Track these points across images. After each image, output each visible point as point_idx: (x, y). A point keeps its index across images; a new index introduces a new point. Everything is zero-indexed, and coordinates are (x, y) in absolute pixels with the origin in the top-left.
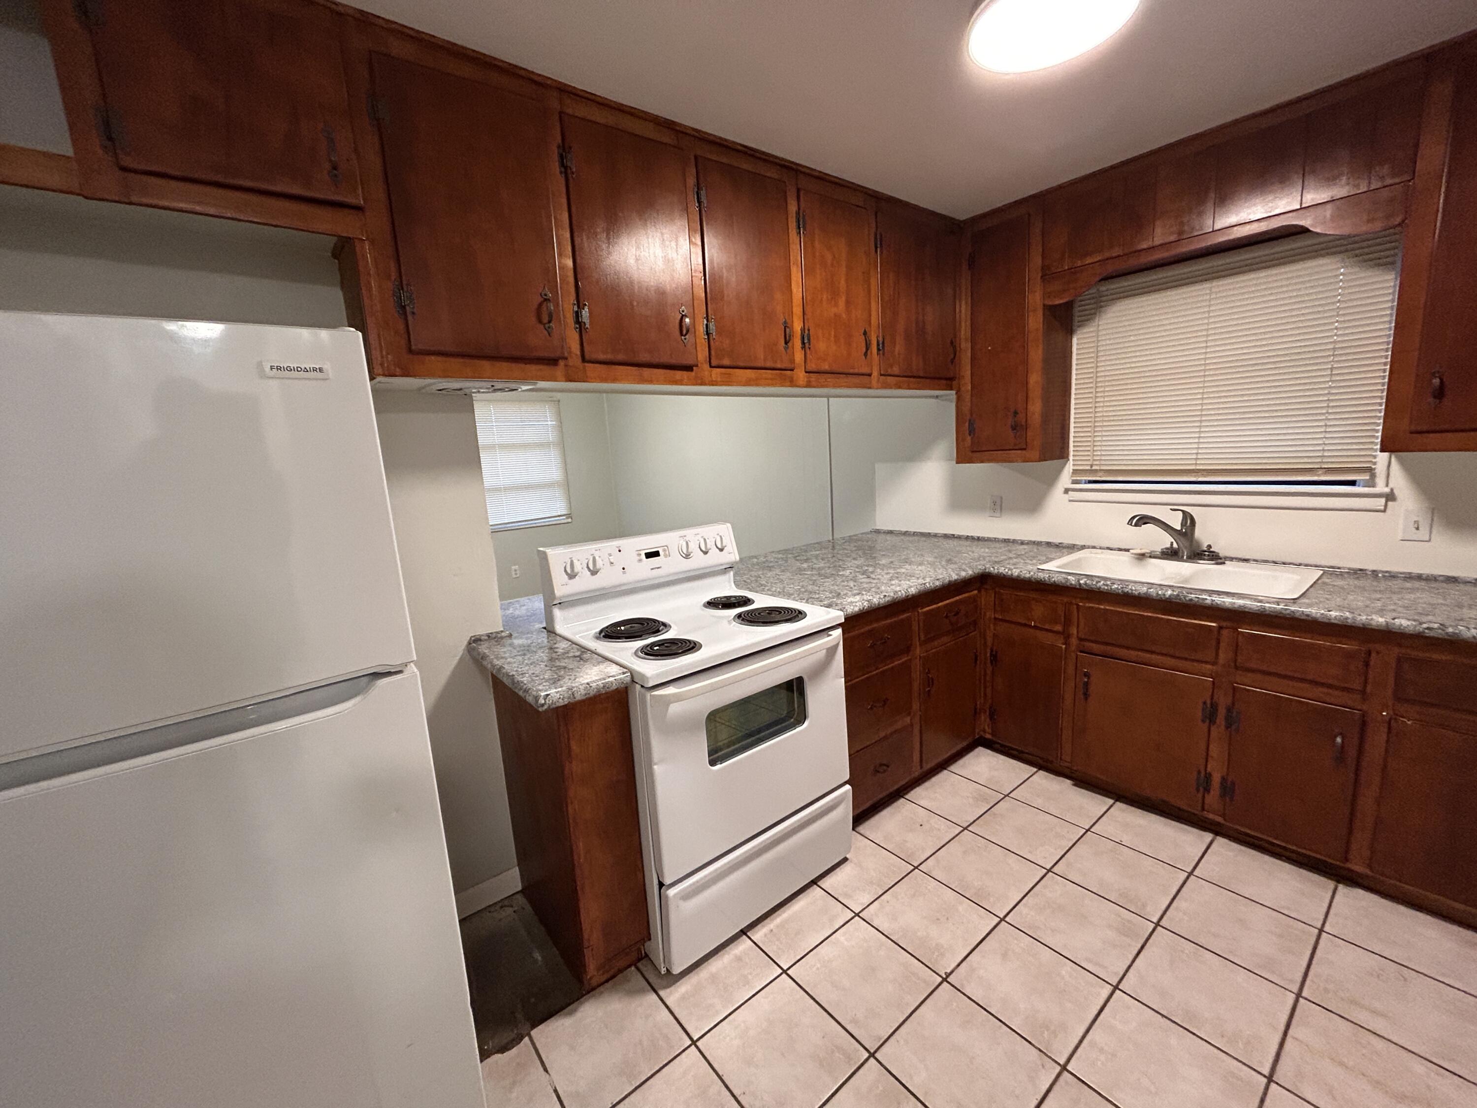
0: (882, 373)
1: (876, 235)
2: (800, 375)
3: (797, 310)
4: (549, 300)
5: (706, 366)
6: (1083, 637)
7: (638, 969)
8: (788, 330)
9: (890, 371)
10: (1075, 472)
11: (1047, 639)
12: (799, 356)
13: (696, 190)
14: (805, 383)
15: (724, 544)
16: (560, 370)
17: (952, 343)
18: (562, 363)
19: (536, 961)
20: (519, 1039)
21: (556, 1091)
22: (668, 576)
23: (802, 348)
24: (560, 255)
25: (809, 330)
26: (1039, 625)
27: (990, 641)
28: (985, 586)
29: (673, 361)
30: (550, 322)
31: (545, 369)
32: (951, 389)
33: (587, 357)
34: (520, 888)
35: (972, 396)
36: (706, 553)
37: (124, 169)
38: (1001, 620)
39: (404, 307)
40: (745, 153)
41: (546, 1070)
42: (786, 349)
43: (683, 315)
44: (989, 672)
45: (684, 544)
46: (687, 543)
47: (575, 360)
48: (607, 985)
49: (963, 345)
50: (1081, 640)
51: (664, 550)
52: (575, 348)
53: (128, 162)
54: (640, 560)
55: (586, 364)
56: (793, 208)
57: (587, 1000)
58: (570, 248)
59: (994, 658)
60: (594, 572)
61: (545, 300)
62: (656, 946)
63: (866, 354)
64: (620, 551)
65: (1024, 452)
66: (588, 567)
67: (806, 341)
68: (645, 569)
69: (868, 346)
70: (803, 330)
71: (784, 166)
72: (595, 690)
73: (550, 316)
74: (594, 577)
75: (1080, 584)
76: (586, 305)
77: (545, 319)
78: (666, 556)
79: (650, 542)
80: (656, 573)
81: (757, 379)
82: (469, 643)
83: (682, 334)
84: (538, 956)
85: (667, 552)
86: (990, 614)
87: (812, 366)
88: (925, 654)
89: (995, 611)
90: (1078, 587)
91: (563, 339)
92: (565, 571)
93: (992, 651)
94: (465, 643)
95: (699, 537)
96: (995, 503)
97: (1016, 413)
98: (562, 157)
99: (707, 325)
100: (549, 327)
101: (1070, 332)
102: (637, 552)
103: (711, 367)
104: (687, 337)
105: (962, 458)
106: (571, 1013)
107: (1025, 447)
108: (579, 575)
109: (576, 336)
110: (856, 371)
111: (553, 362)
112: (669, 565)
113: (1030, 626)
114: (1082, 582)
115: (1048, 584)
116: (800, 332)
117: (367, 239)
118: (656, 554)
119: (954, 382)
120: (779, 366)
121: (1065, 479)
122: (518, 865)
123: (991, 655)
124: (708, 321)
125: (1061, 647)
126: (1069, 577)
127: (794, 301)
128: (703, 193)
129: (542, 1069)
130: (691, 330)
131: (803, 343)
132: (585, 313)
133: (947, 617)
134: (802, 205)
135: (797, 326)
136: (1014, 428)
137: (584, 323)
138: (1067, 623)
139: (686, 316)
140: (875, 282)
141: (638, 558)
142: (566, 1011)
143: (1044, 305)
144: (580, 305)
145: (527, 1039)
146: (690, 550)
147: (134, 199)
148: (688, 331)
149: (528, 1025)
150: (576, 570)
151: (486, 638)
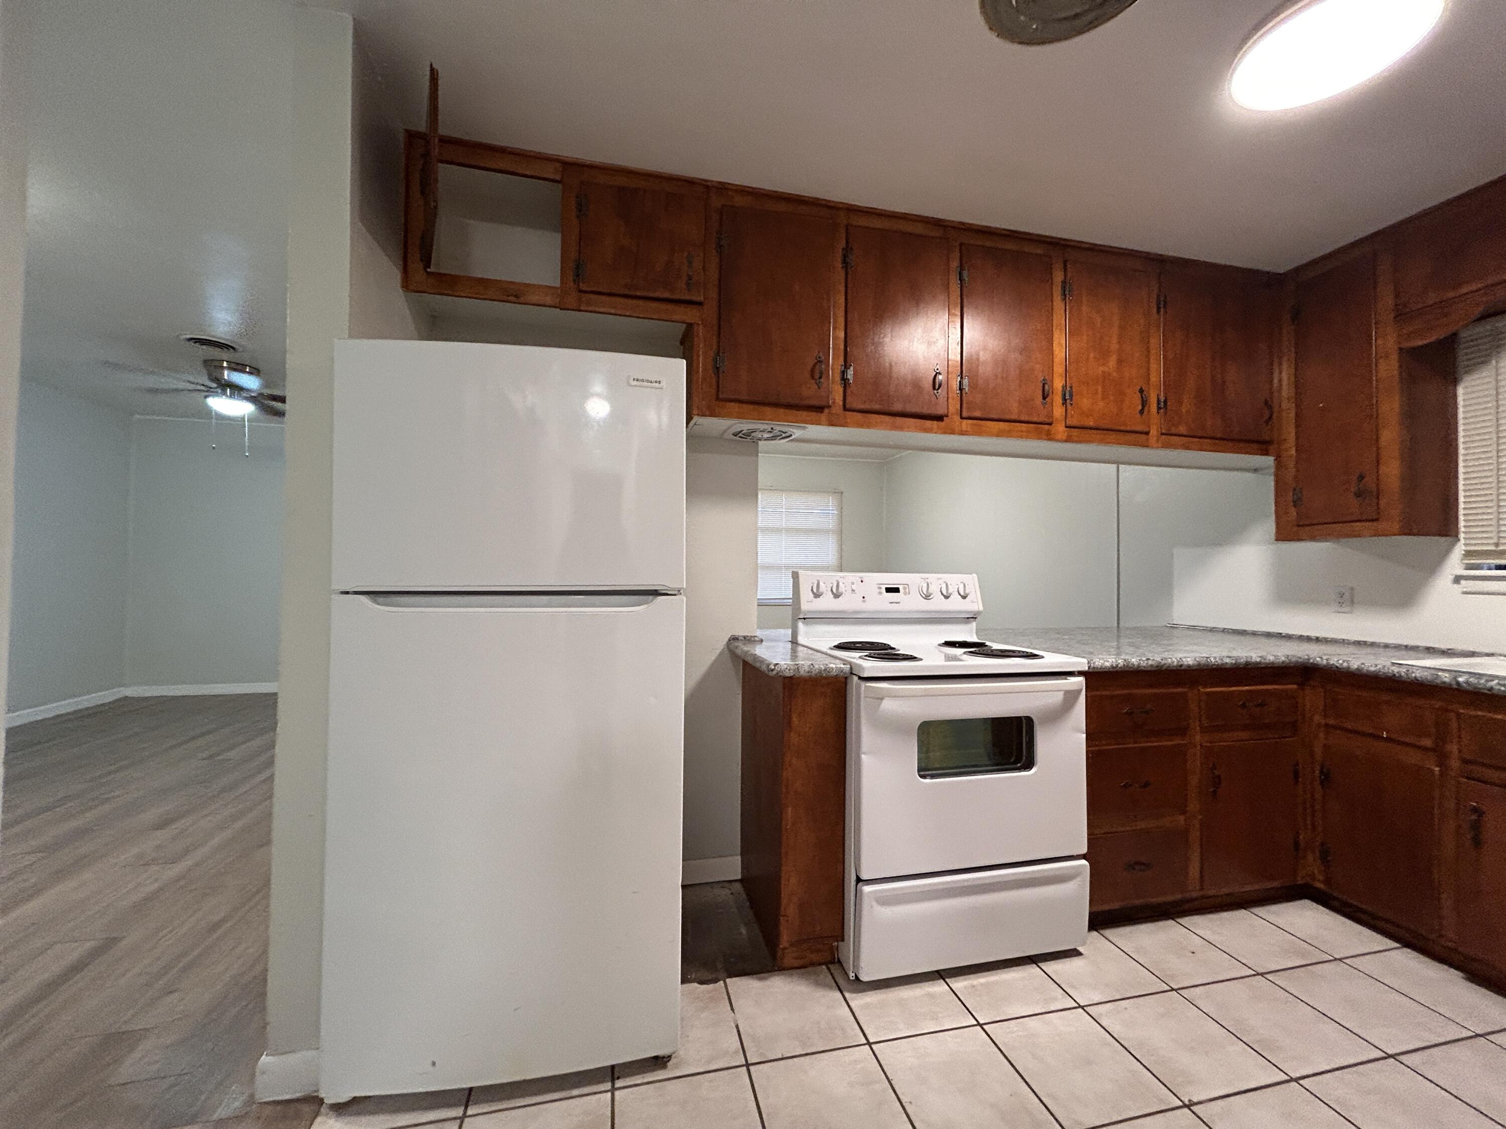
0: (1164, 431)
1: (1158, 296)
2: (1060, 429)
3: (1059, 369)
4: (822, 362)
5: (957, 418)
6: (1468, 757)
7: (829, 969)
8: (1046, 387)
9: (1173, 431)
10: (1468, 554)
11: (1412, 758)
12: (1058, 411)
13: (959, 270)
14: (1064, 438)
15: (967, 592)
16: (823, 417)
17: (1266, 402)
18: (826, 411)
19: (741, 934)
20: (716, 981)
21: (737, 1027)
22: (909, 612)
23: (1063, 404)
24: (834, 329)
25: (1071, 387)
26: (1393, 736)
27: (1318, 751)
28: (1312, 683)
29: (925, 411)
30: (820, 378)
31: (813, 415)
32: (1266, 453)
33: (847, 406)
34: (739, 877)
35: (1297, 463)
36: (947, 597)
37: (581, 291)
38: (1335, 727)
39: (718, 368)
40: (1009, 236)
41: (733, 1010)
42: (1044, 404)
43: (937, 373)
44: (1318, 796)
45: (925, 585)
46: (928, 585)
47: (838, 408)
48: (798, 971)
49: (1285, 405)
50: (1466, 762)
51: (905, 588)
52: (839, 399)
53: (583, 287)
54: (880, 593)
55: (847, 413)
56: (1058, 277)
57: (778, 975)
58: (843, 324)
59: (1326, 778)
60: (837, 596)
61: (819, 361)
62: (847, 950)
63: (1142, 412)
64: (862, 581)
65: (1375, 524)
66: (832, 590)
67: (1067, 397)
68: (885, 603)
69: (1144, 403)
70: (1064, 387)
71: (1050, 243)
72: (817, 670)
73: (821, 373)
74: (837, 599)
75: (1458, 683)
76: (851, 365)
77: (817, 376)
78: (905, 593)
79: (892, 579)
80: (895, 607)
81: (1009, 431)
82: (729, 640)
83: (934, 388)
84: (744, 931)
85: (907, 590)
86: (1317, 718)
87: (1071, 422)
88: (1208, 744)
89: (1325, 716)
90: (1455, 686)
91: (829, 392)
92: (812, 590)
93: (1322, 768)
94: (727, 640)
95: (940, 582)
96: (1342, 595)
97: (1361, 477)
98: (845, 256)
99: (960, 382)
100: (819, 382)
101: (1455, 382)
102: (878, 586)
103: (962, 418)
104: (939, 391)
105: (1284, 534)
106: (760, 979)
107: (1375, 517)
108: (824, 594)
109: (841, 390)
110: (1128, 428)
111: (820, 409)
112: (909, 602)
113: (1379, 738)
114: (1461, 679)
115: (1404, 682)
116: (1061, 388)
117: (702, 323)
118: (896, 590)
119: (1271, 447)
120: (1035, 419)
121: (1455, 563)
122: (742, 855)
123: (1321, 772)
124: (962, 378)
125: (1432, 771)
126: (1440, 674)
127: (1056, 360)
128: (965, 273)
129: (729, 1008)
130: (944, 386)
131: (1065, 400)
132: (850, 373)
133: (1244, 706)
134: (1069, 275)
135: (1058, 384)
136: (1358, 495)
137: (849, 379)
138: (1441, 738)
139: (940, 373)
140: (1156, 342)
141: (879, 590)
142: (759, 976)
143: (1401, 349)
144: (846, 366)
145: (722, 982)
146: (930, 591)
147: (582, 308)
148: (940, 386)
149: (726, 974)
150: (821, 590)
151: (743, 639)
